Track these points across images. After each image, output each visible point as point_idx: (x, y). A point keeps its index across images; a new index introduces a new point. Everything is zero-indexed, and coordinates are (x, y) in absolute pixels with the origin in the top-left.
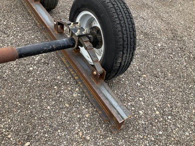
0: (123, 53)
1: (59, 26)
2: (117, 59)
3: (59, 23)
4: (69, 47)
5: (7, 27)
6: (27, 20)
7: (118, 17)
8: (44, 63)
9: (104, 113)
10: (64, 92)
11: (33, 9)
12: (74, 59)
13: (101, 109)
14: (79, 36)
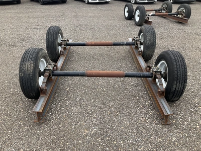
0: (177, 83)
1: (148, 68)
2: (173, 85)
3: (148, 67)
4: (149, 77)
5: (121, 67)
6: (132, 65)
7: (176, 64)
8: (135, 86)
9: (160, 114)
10: (141, 100)
11: (137, 59)
12: (151, 84)
13: (159, 112)
14: (155, 72)
